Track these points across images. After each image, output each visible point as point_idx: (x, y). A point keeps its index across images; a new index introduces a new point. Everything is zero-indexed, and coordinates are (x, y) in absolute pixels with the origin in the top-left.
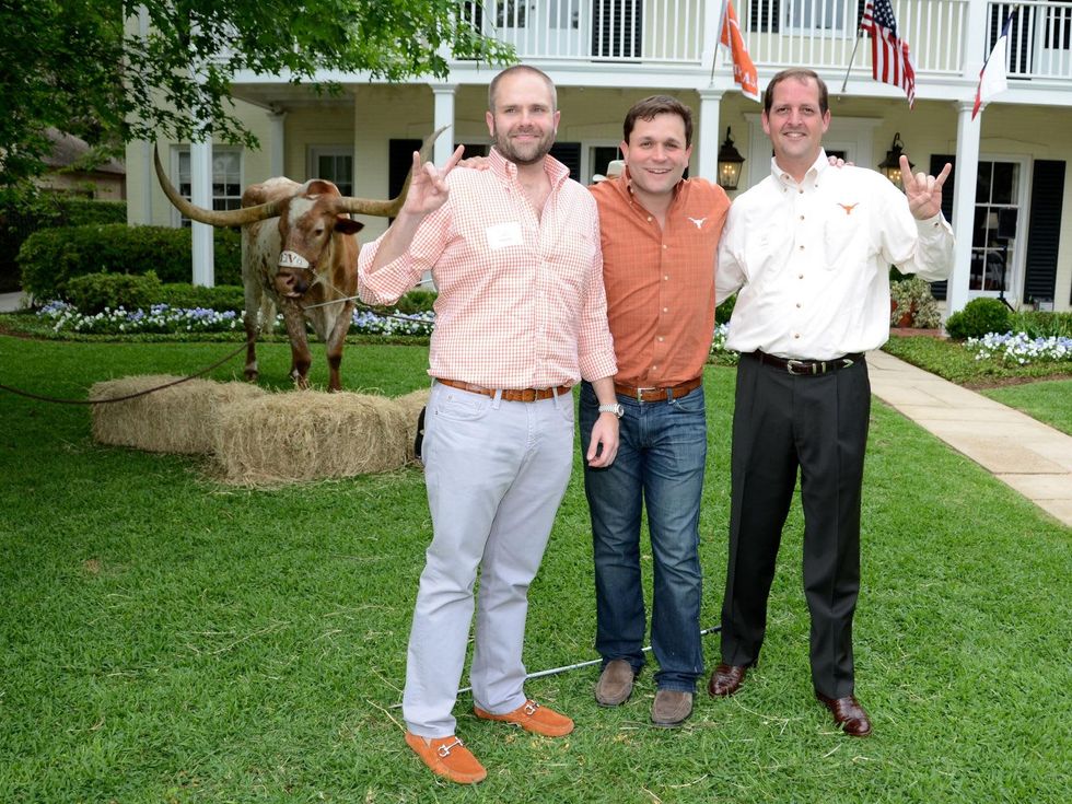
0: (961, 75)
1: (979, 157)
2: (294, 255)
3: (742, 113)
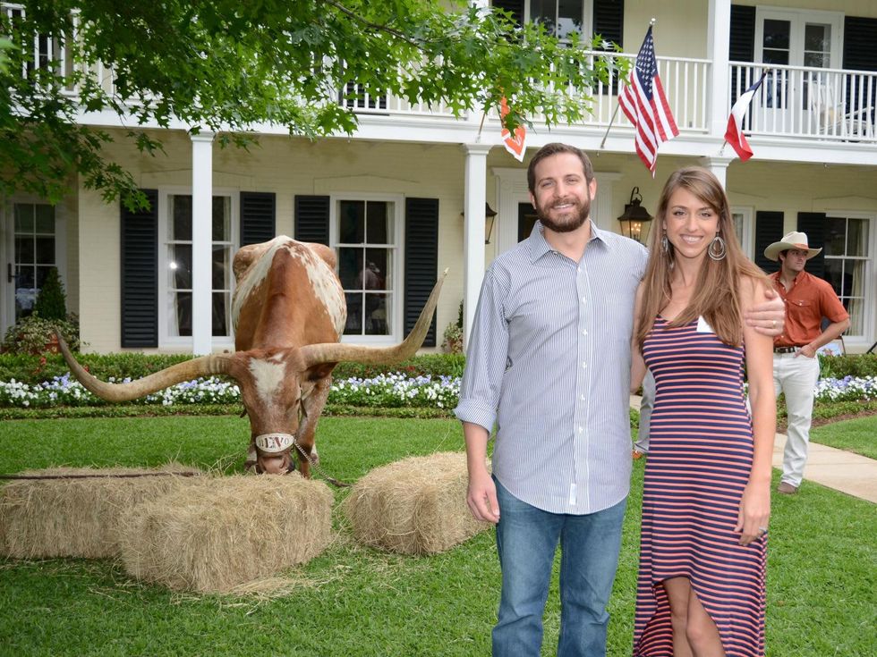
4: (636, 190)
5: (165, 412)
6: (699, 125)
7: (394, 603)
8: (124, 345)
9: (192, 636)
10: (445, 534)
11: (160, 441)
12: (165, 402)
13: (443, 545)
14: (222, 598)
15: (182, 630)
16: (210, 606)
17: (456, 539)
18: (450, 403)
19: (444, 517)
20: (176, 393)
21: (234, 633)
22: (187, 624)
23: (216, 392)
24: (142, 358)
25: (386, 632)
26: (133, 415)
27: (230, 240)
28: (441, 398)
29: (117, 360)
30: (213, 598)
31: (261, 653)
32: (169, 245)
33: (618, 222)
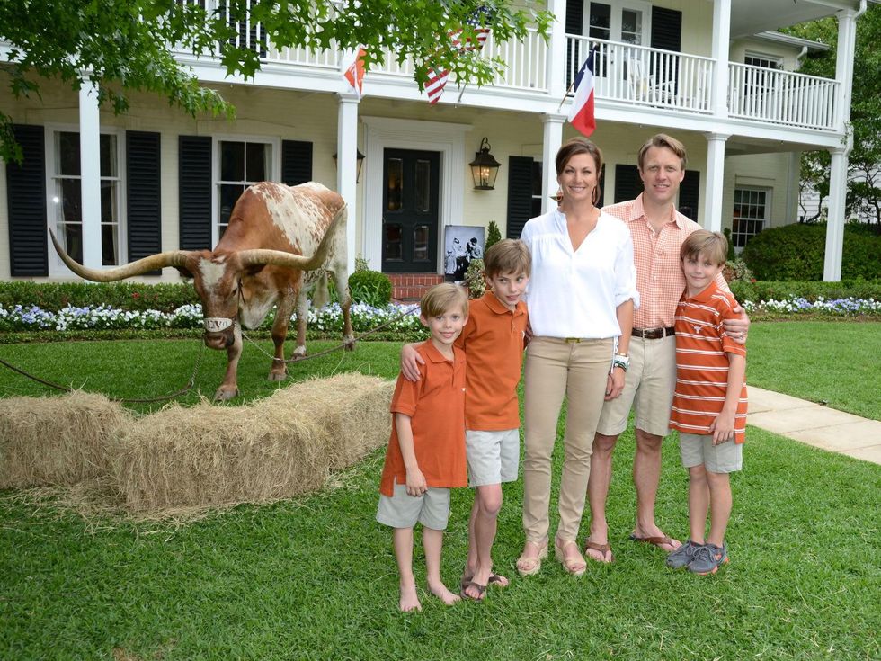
0: (546, 93)
2: (219, 320)
4: (485, 140)
5: (59, 338)
6: (540, 86)
7: (309, 521)
8: (13, 274)
9: (111, 567)
10: (349, 451)
11: (57, 366)
12: (58, 328)
13: (347, 462)
14: (138, 525)
15: (100, 562)
16: (126, 534)
17: (357, 456)
18: (330, 326)
19: (347, 436)
20: (69, 319)
21: (154, 563)
22: (105, 555)
23: (109, 318)
24: (34, 286)
25: (307, 552)
26: (27, 341)
27: (117, 176)
28: (321, 321)
29: (7, 288)
30: (129, 526)
31: (186, 582)
32: (57, 179)
33: (469, 168)
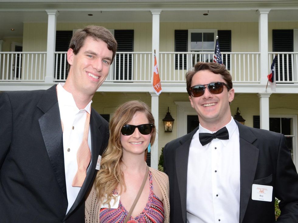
0: (259, 83)
1: (270, 116)
3: (174, 101)
4: (238, 109)
